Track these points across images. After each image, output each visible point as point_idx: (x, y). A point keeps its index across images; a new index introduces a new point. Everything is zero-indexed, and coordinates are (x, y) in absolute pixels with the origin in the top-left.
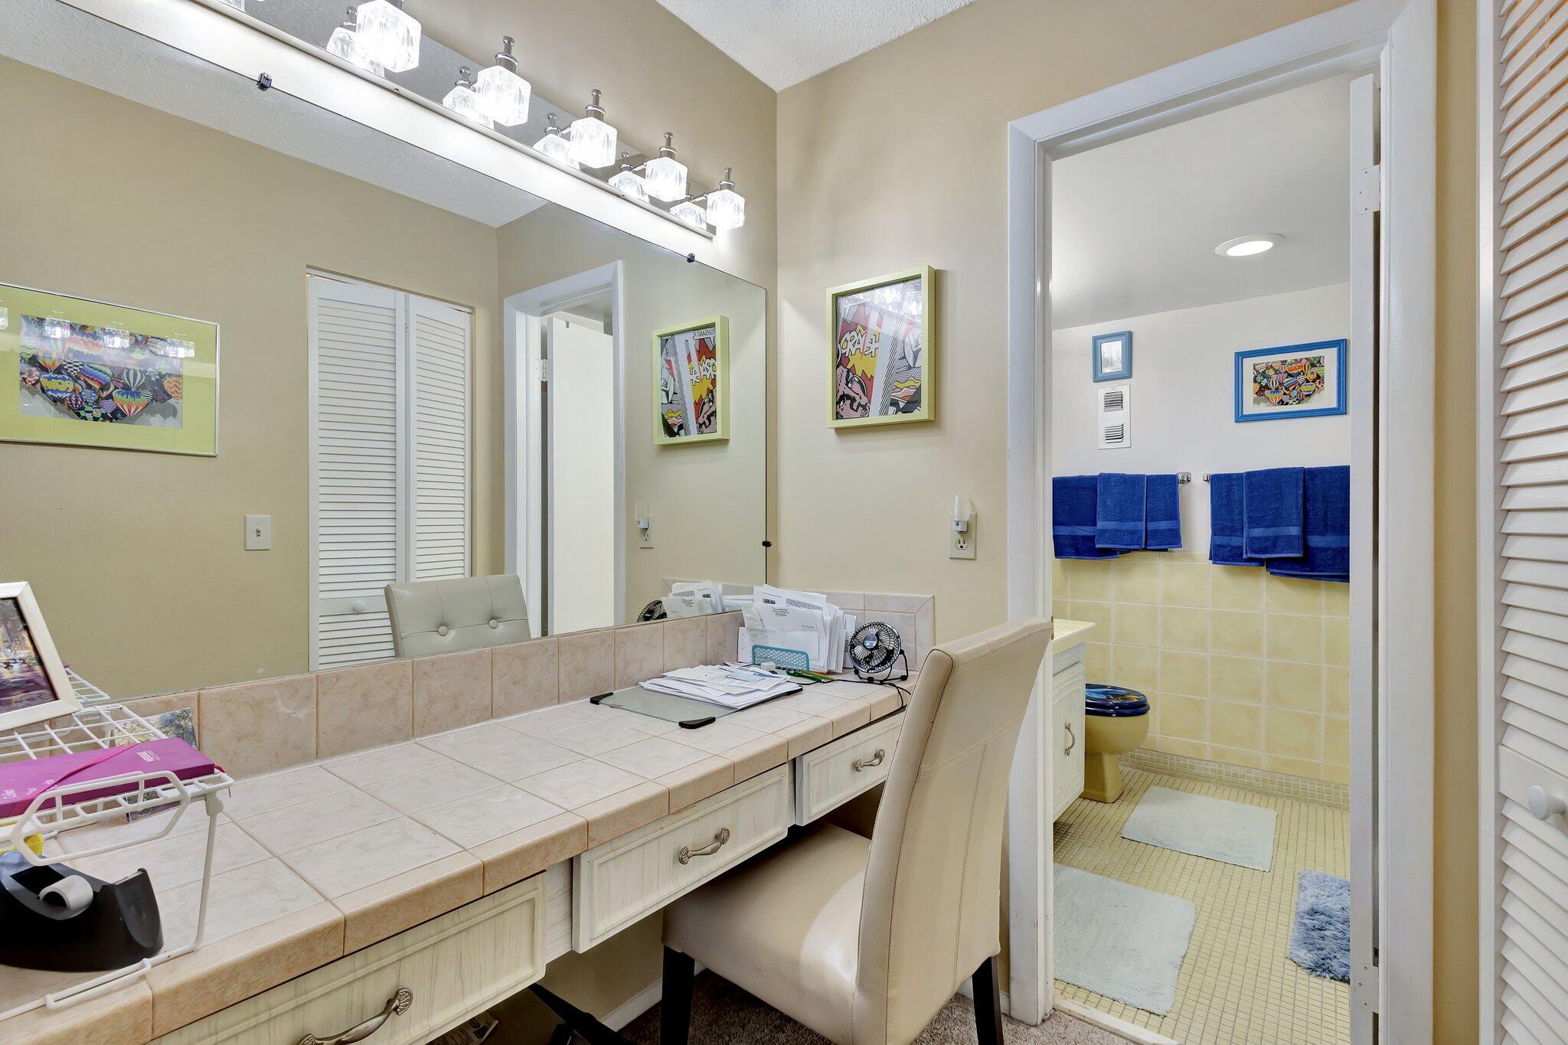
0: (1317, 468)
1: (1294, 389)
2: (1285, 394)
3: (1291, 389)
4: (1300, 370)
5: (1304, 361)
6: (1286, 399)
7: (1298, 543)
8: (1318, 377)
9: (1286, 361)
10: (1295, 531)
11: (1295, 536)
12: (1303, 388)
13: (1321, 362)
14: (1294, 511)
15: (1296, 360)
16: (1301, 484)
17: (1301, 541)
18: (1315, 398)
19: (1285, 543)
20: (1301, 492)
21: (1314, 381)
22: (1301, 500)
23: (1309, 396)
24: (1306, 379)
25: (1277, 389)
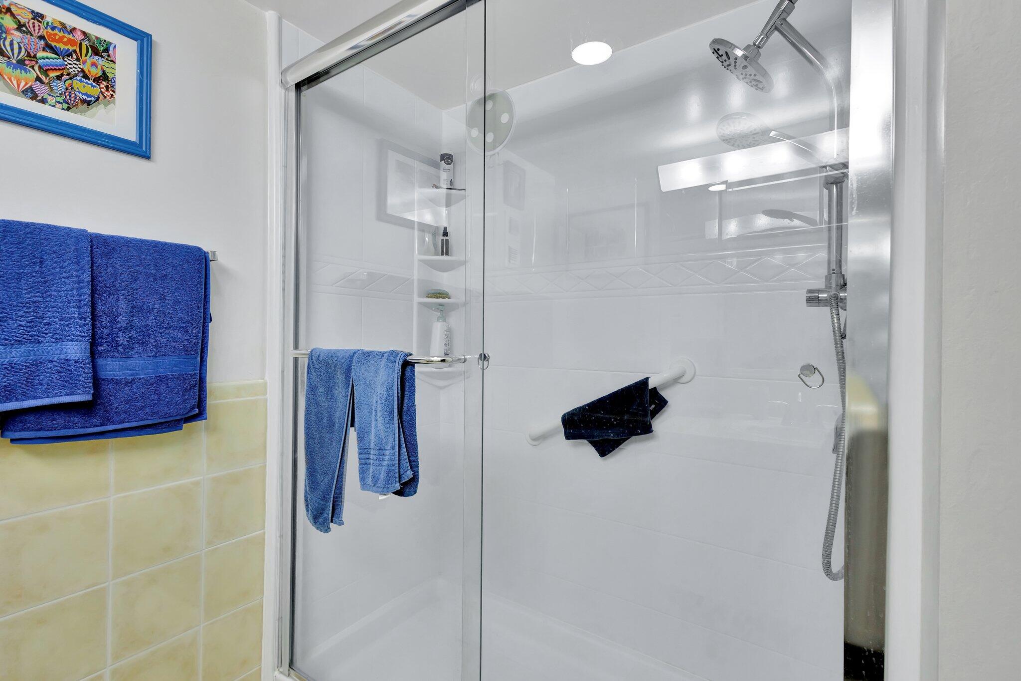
0: (113, 237)
1: (59, 78)
2: (38, 79)
3: (53, 74)
4: (71, 49)
5: (79, 36)
6: (40, 89)
7: (85, 376)
8: (104, 77)
9: (42, 16)
10: (75, 350)
11: (76, 361)
12: (76, 83)
13: (111, 52)
14: (73, 310)
15: (63, 24)
16: (86, 262)
17: (89, 370)
18: (99, 110)
19: (54, 376)
20: (87, 276)
21: (97, 80)
22: (87, 291)
23: (89, 103)
24: (83, 71)
25: (21, 62)
